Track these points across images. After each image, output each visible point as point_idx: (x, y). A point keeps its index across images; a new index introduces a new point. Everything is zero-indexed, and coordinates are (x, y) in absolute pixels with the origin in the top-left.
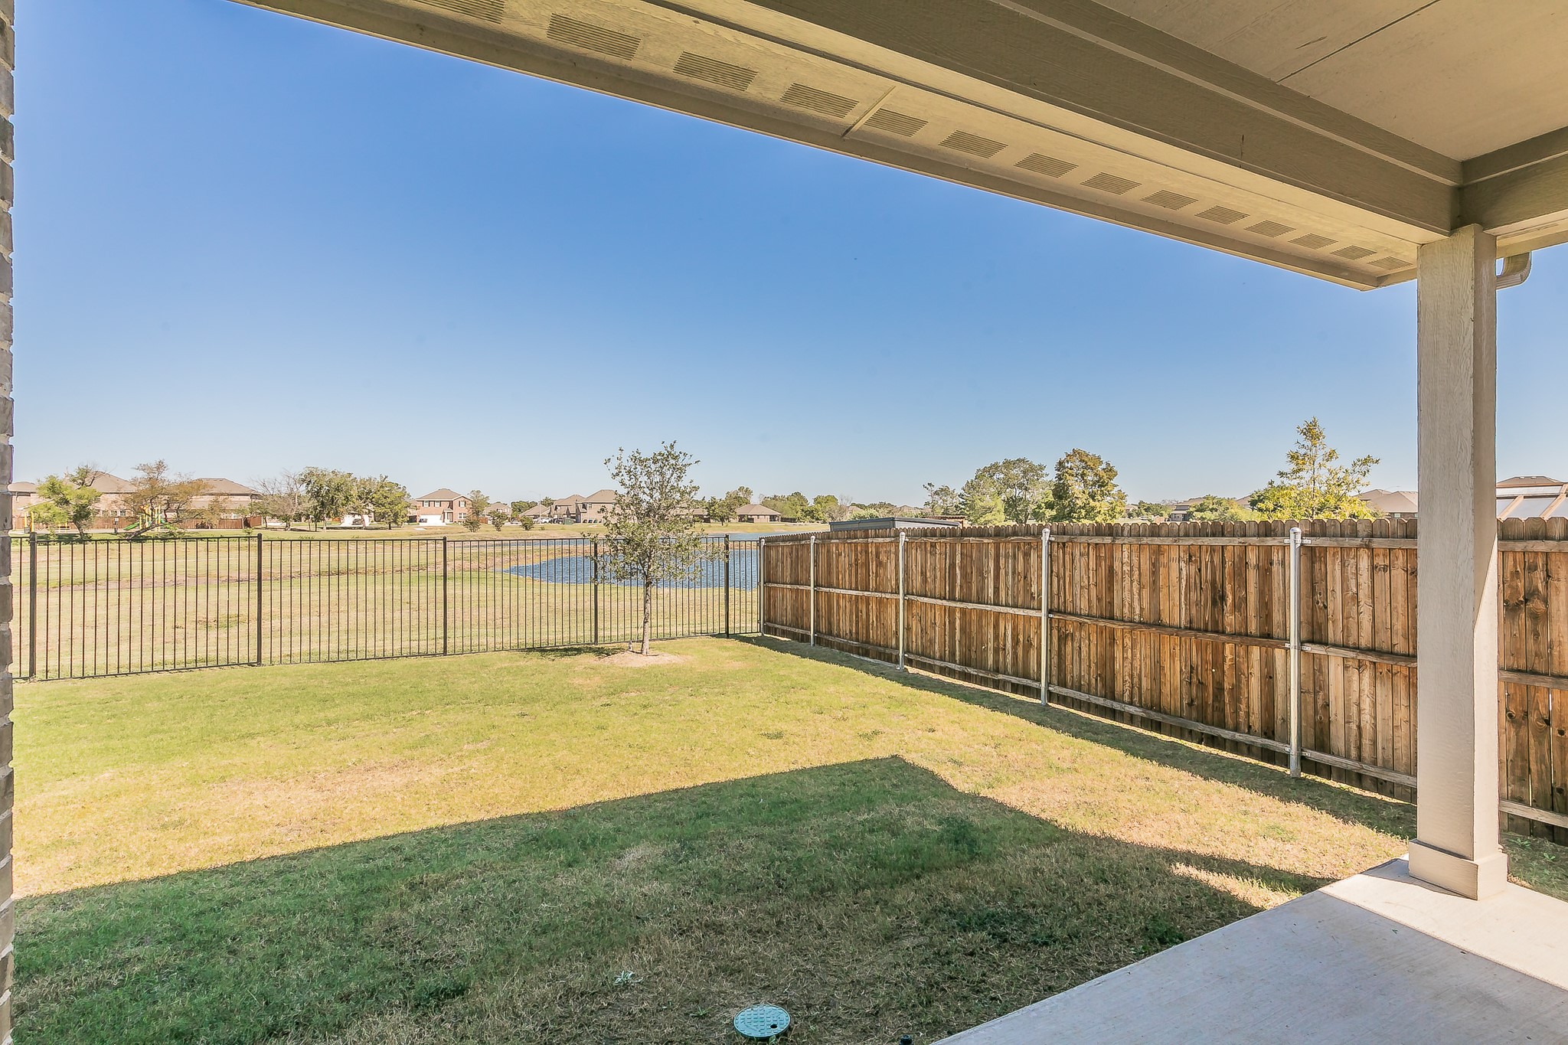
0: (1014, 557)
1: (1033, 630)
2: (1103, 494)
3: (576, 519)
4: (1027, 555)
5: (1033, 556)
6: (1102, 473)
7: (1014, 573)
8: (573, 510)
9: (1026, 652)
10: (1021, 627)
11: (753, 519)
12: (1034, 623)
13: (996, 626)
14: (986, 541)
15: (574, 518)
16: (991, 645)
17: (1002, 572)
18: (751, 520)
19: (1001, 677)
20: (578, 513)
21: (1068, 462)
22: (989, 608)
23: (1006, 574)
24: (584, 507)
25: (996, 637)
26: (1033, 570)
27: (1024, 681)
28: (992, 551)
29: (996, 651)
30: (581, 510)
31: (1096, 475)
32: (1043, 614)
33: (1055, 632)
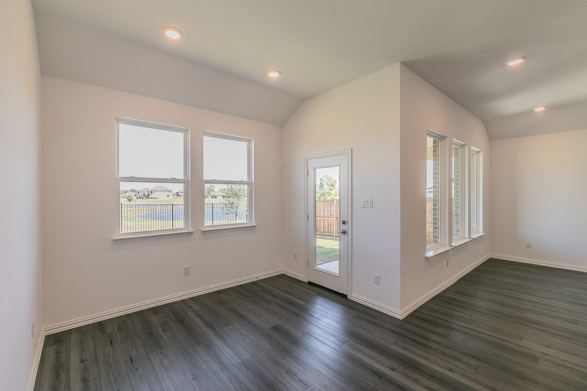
0: (328, 207)
1: (332, 222)
2: (334, 189)
3: (148, 197)
4: (331, 206)
5: (332, 206)
6: (333, 182)
7: (328, 210)
8: (146, 194)
9: (331, 227)
10: (329, 222)
11: (217, 197)
12: (332, 221)
13: (324, 222)
14: (321, 203)
15: (147, 197)
16: (322, 227)
17: (325, 210)
18: (216, 197)
19: (325, 234)
20: (149, 195)
21: (323, 178)
22: (322, 218)
23: (326, 210)
24: (151, 192)
25: (324, 225)
26: (332, 209)
27: (330, 234)
28: (323, 205)
29: (324, 228)
30: (150, 193)
31: (331, 183)
32: (335, 219)
33: (337, 222)
